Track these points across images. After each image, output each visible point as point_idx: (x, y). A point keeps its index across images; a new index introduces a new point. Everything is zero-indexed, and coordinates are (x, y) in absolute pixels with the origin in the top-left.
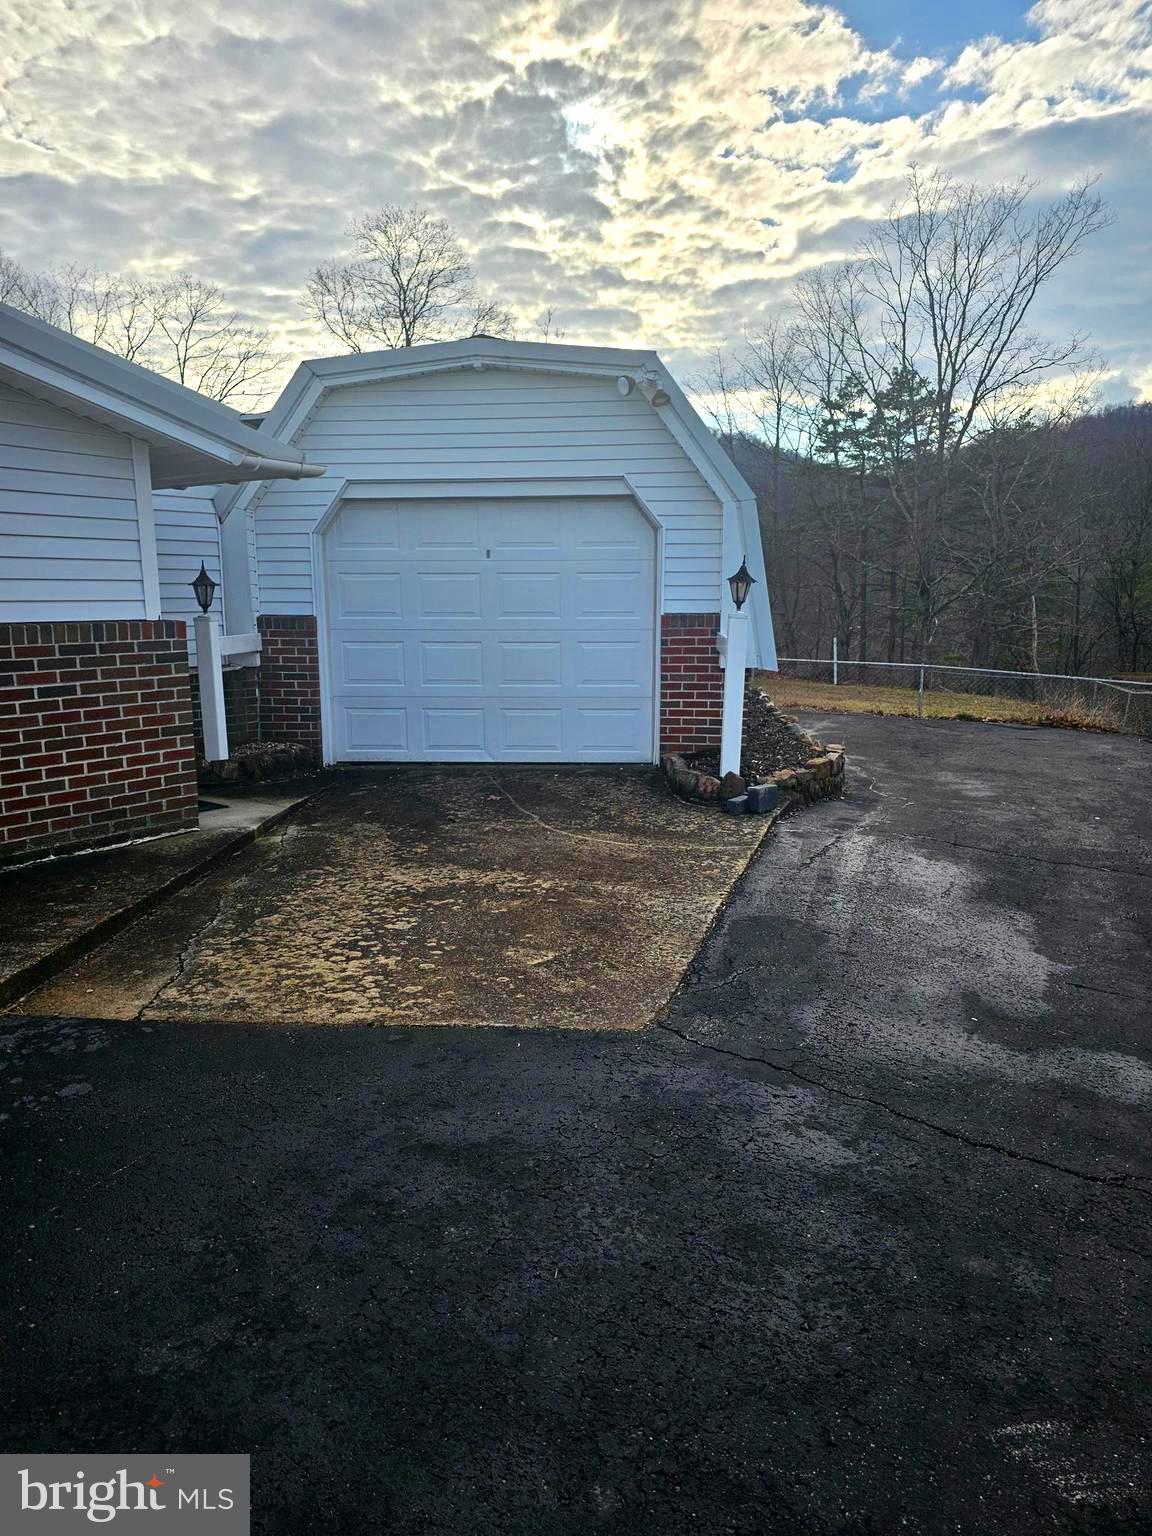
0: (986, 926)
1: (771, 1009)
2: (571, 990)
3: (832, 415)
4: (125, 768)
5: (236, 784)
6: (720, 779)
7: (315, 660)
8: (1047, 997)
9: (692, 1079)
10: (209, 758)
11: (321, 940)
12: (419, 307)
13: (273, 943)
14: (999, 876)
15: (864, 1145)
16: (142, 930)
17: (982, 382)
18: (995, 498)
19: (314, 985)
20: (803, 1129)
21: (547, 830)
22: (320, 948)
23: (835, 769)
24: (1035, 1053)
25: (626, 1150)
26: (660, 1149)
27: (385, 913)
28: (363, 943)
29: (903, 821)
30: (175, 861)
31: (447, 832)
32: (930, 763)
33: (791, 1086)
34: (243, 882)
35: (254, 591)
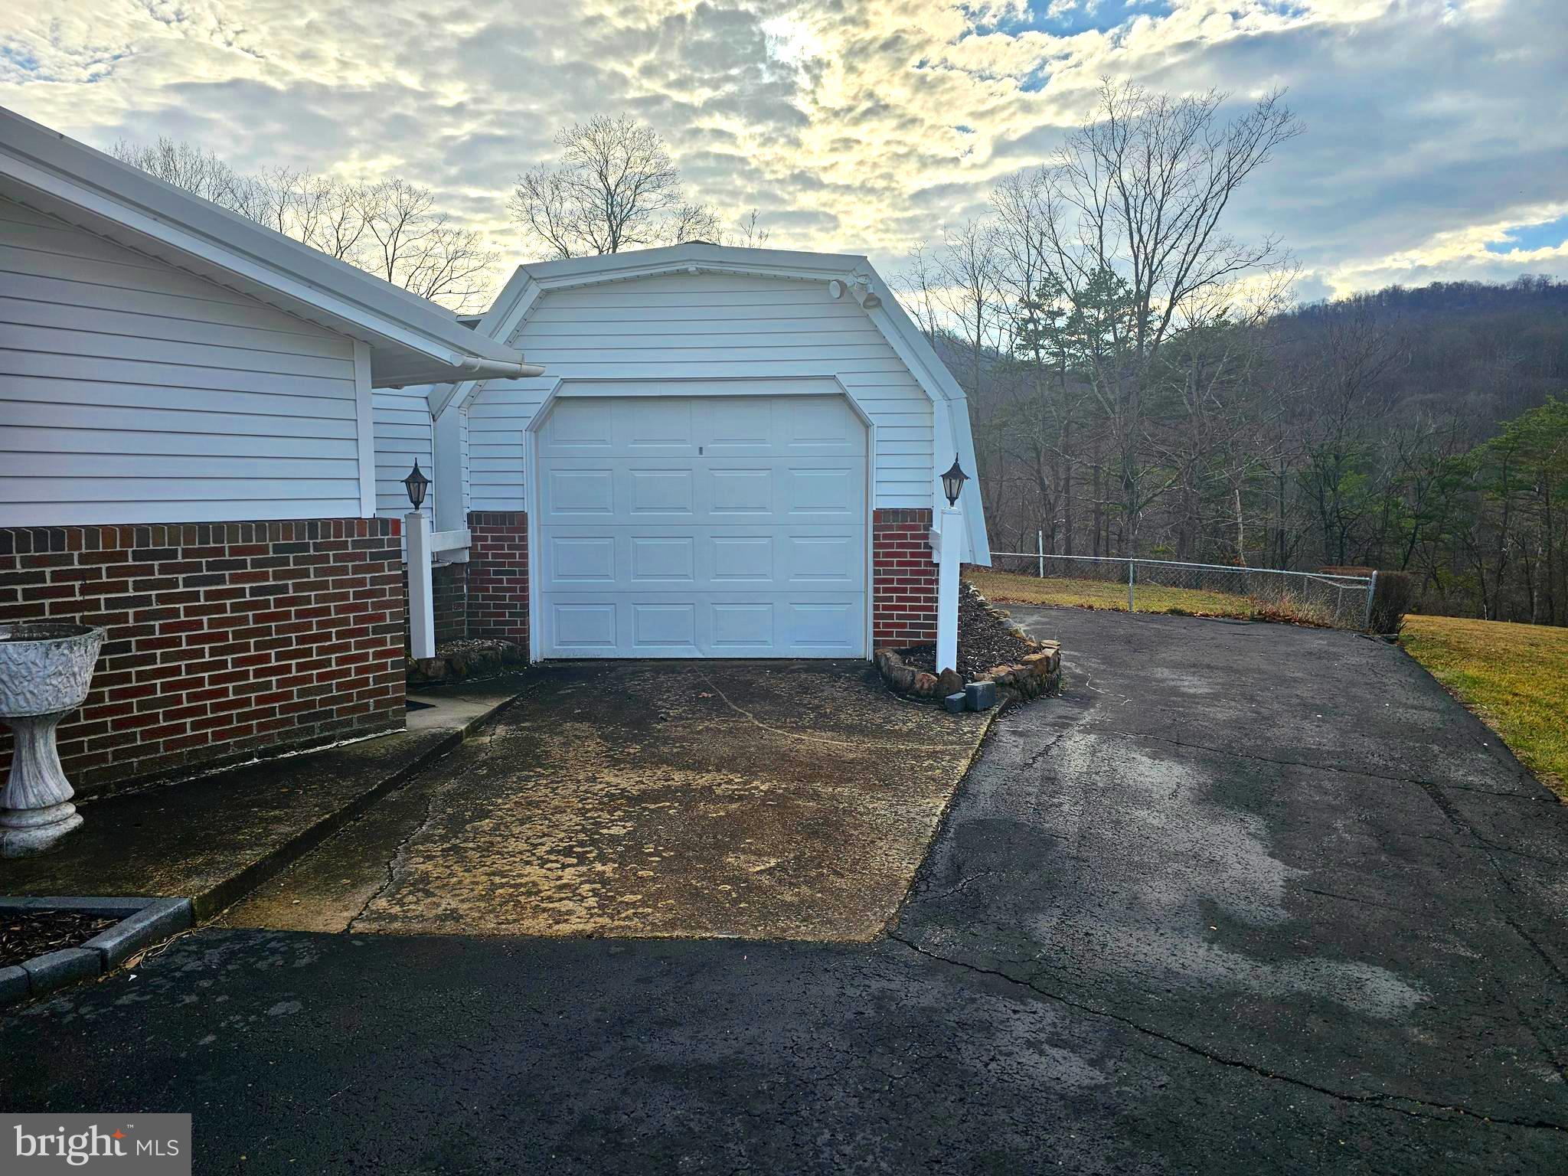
0: (1216, 829)
1: (1003, 918)
2: (796, 899)
3: (1032, 314)
4: (334, 668)
5: (443, 683)
6: (937, 675)
7: (525, 556)
8: (1287, 903)
9: (929, 993)
10: (415, 656)
11: (535, 846)
12: (626, 211)
13: (486, 850)
14: (1225, 777)
15: (1110, 1064)
16: (349, 837)
17: (1178, 283)
18: (1195, 394)
19: (529, 894)
20: (1046, 1047)
21: (761, 729)
22: (534, 854)
23: (1051, 665)
24: (1278, 964)
25: (863, 1071)
26: (898, 1070)
27: (599, 817)
28: (579, 849)
29: (1123, 719)
30: (383, 764)
31: (659, 731)
32: (1144, 658)
33: (1030, 1000)
34: (451, 784)
35: (466, 487)
